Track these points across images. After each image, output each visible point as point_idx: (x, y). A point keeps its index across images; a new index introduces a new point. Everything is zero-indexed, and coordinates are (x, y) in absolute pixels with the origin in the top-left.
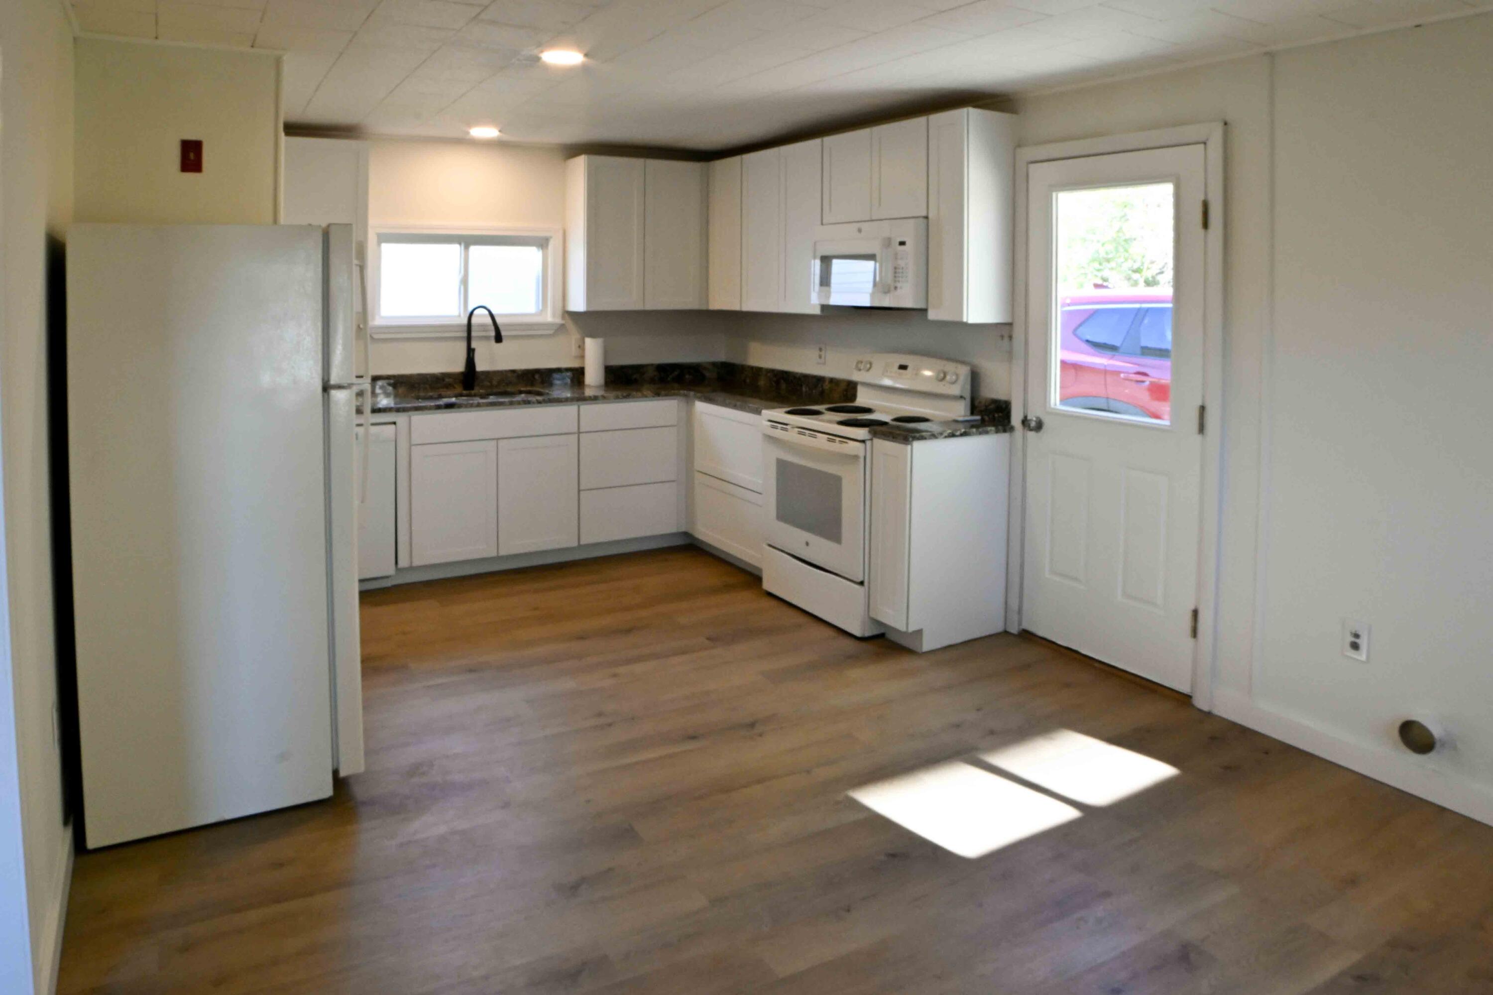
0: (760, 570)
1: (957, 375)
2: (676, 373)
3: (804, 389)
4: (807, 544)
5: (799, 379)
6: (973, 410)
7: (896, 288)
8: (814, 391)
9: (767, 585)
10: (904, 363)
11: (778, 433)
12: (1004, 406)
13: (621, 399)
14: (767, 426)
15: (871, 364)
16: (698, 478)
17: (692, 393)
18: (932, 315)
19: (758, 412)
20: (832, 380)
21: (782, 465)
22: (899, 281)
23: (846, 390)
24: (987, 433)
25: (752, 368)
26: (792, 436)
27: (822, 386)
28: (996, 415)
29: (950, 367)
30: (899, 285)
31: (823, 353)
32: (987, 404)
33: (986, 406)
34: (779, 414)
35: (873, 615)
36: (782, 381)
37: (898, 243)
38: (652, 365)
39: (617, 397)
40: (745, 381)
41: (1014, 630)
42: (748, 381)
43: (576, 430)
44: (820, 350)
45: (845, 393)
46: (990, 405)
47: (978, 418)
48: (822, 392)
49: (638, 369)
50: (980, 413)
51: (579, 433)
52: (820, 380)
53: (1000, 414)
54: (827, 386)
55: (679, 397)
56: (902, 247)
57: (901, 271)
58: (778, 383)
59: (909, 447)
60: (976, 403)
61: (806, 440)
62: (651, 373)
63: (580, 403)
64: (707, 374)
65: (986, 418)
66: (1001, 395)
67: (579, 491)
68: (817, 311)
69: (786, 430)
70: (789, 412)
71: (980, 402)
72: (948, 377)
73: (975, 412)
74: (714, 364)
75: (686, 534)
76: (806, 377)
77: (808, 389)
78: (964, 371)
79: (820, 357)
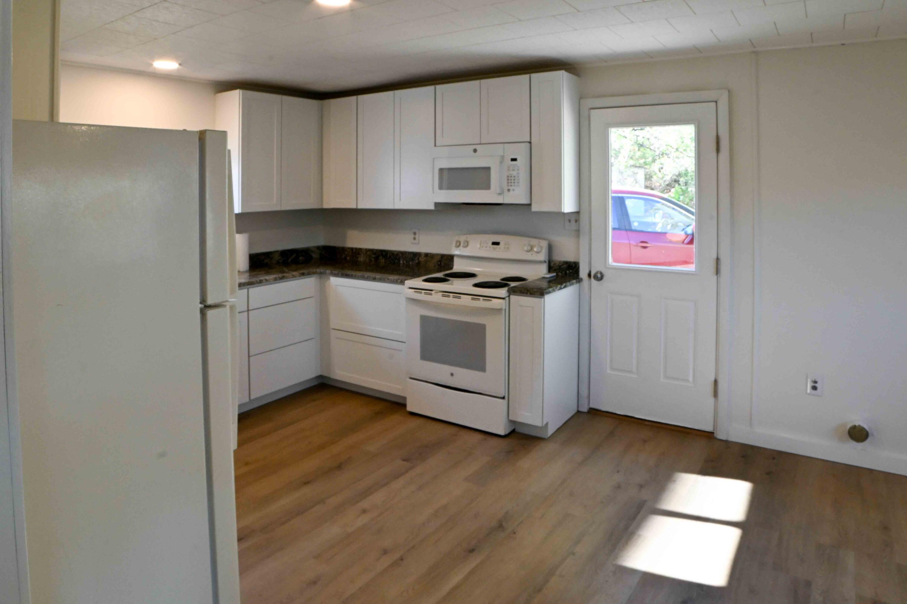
0: (405, 398)
1: (541, 247)
2: (294, 256)
3: (401, 262)
4: (452, 375)
5: (397, 255)
6: (550, 269)
7: (509, 190)
8: (411, 263)
9: (410, 408)
10: (496, 240)
11: (422, 296)
12: (574, 265)
13: (278, 280)
14: (412, 292)
15: (468, 242)
16: (333, 334)
17: (328, 271)
18: (535, 208)
19: (402, 283)
20: (427, 255)
21: (424, 319)
22: (511, 186)
23: (440, 261)
24: (573, 284)
25: (352, 249)
26: (437, 298)
27: (418, 259)
28: (568, 272)
29: (534, 242)
30: (511, 188)
31: (417, 236)
32: (560, 265)
33: (560, 267)
34: (418, 282)
35: (511, 417)
36: (381, 257)
37: (510, 160)
38: (277, 251)
39: (275, 279)
40: (345, 258)
41: (585, 409)
42: (348, 258)
43: (246, 309)
44: (415, 234)
45: (439, 263)
46: (562, 265)
47: (554, 274)
48: (419, 263)
49: (268, 255)
50: (555, 271)
51: (248, 310)
52: (415, 255)
53: (571, 271)
54: (422, 259)
55: (316, 275)
56: (514, 162)
57: (513, 178)
58: (377, 259)
59: (543, 299)
60: (552, 264)
61: (451, 300)
62: (277, 257)
63: (249, 286)
64: (314, 255)
65: (560, 274)
66: (571, 258)
67: (249, 356)
68: (432, 207)
69: (431, 294)
70: (426, 280)
71: (555, 264)
72: (535, 249)
73: (551, 271)
74: (318, 248)
75: (321, 377)
76: (404, 254)
77: (405, 262)
78: (544, 244)
79: (415, 239)
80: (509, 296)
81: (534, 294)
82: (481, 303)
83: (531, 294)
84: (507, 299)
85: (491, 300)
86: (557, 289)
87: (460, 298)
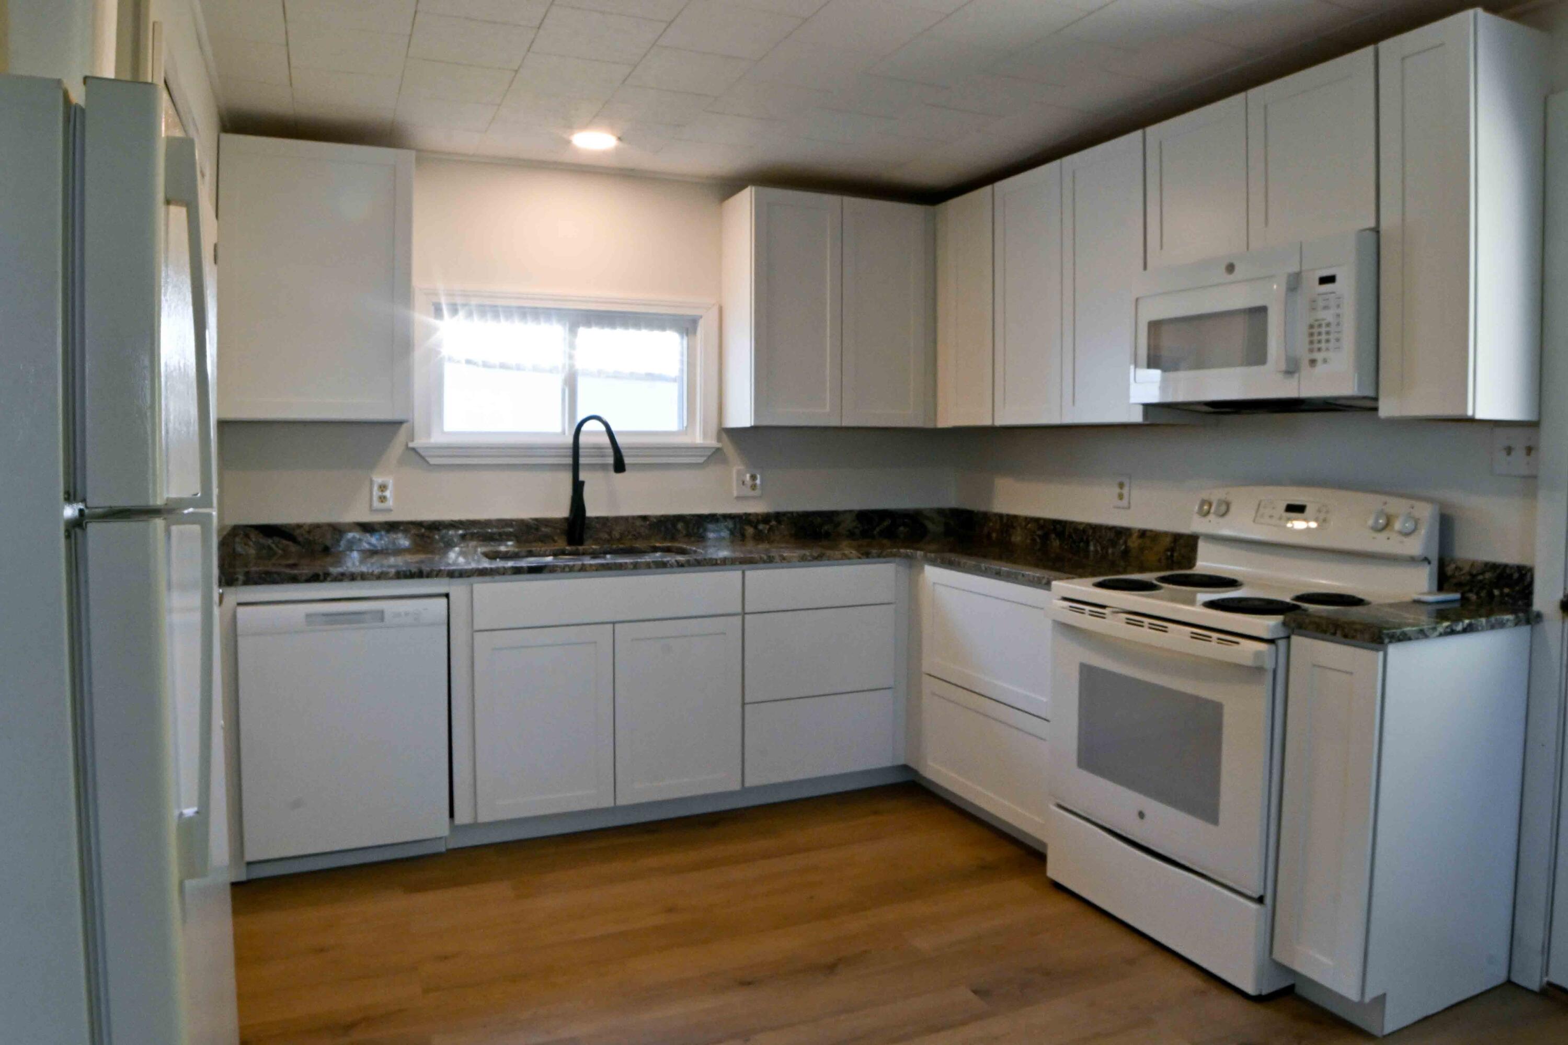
0: (1044, 846)
1: (1417, 522)
2: (886, 523)
3: (1092, 548)
4: (1141, 815)
5: (1084, 531)
6: (1443, 581)
7: (1313, 362)
8: (1110, 551)
9: (1053, 872)
10: (1297, 500)
11: (1085, 621)
12: (1516, 576)
13: (810, 561)
14: (1063, 608)
15: (1228, 505)
16: (928, 685)
17: (920, 553)
18: (1387, 408)
19: (1047, 585)
20: (1143, 533)
21: (1088, 674)
22: (1319, 350)
23: (1172, 550)
24: (1502, 625)
25: (1001, 516)
26: (1114, 626)
27: (1125, 542)
28: (1496, 592)
29: (1396, 505)
30: (1319, 356)
31: (1125, 491)
32: (1474, 572)
33: (1473, 576)
34: (1083, 588)
35: (1281, 956)
36: (1053, 536)
37: (1317, 282)
38: (851, 511)
39: (803, 559)
40: (989, 536)
41: (1533, 982)
42: (994, 535)
43: (739, 610)
44: (1121, 485)
45: (1169, 553)
46: (1483, 573)
47: (1457, 596)
48: (1126, 552)
49: (830, 517)
50: (1458, 586)
51: (744, 614)
52: (1121, 533)
53: (1506, 590)
54: (1134, 543)
55: (897, 560)
56: (1328, 287)
57: (1323, 330)
58: (1045, 538)
59: (1381, 654)
60: (1450, 569)
61: (1145, 634)
62: (848, 523)
63: (744, 567)
64: (930, 526)
65: (1473, 597)
66: (1509, 556)
67: (743, 704)
68: (1137, 417)
69: (1102, 616)
70: (1100, 585)
71: (1458, 568)
72: (1397, 525)
73: (1446, 586)
74: (941, 512)
75: (905, 768)
76: (1096, 530)
77: (1099, 549)
78: (1426, 513)
79: (1121, 497)
80: (1288, 638)
81: (1353, 637)
82: (1213, 649)
83: (1346, 636)
84: (1282, 644)
85: (1237, 643)
86: (1437, 633)
87: (1165, 631)
